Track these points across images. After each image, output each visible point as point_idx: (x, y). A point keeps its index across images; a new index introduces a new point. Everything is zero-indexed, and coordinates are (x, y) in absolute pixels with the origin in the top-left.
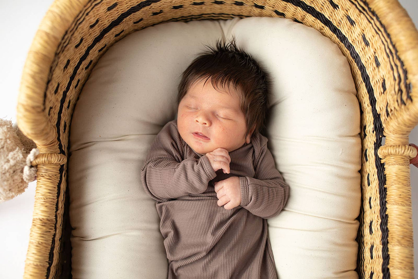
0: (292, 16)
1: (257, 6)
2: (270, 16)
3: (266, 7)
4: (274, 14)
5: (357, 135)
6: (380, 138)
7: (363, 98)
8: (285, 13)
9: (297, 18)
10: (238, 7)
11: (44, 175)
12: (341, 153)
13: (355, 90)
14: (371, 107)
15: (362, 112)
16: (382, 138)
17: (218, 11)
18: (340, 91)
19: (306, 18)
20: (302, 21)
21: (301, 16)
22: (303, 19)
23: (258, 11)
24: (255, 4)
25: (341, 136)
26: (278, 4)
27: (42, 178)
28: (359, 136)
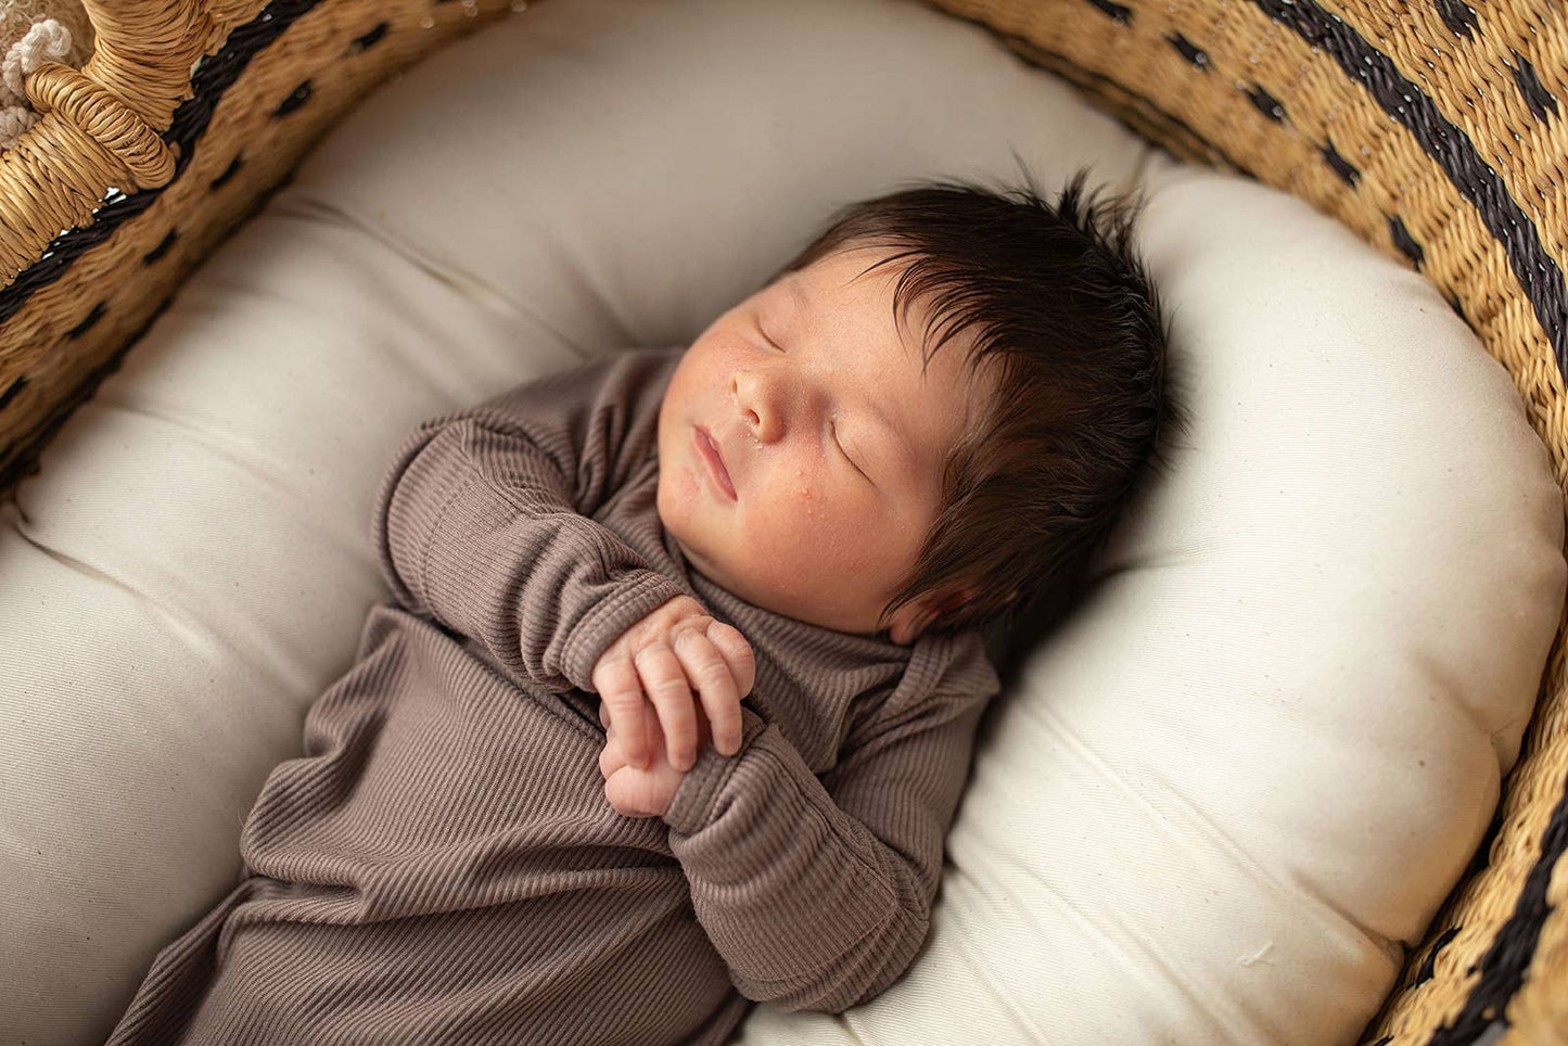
0: (1451, 281)
1: (1331, 157)
2: (1365, 236)
3: (1369, 177)
4: (1384, 234)
5: (1390, 943)
6: (1479, 1016)
7: (1530, 798)
8: (1432, 250)
9: (1467, 298)
10: (1254, 121)
11: (31, 159)
12: (1257, 956)
13: (1513, 739)
14: (1536, 853)
15: (1481, 861)
16: (1489, 1023)
17: (1168, 98)
18: (1440, 678)
19: (1501, 317)
20: (1477, 324)
21: (1488, 297)
22: (1488, 315)
23: (1324, 181)
24: (1328, 140)
25: (1305, 882)
26: (1423, 186)
27: (16, 159)
28: (1398, 954)
